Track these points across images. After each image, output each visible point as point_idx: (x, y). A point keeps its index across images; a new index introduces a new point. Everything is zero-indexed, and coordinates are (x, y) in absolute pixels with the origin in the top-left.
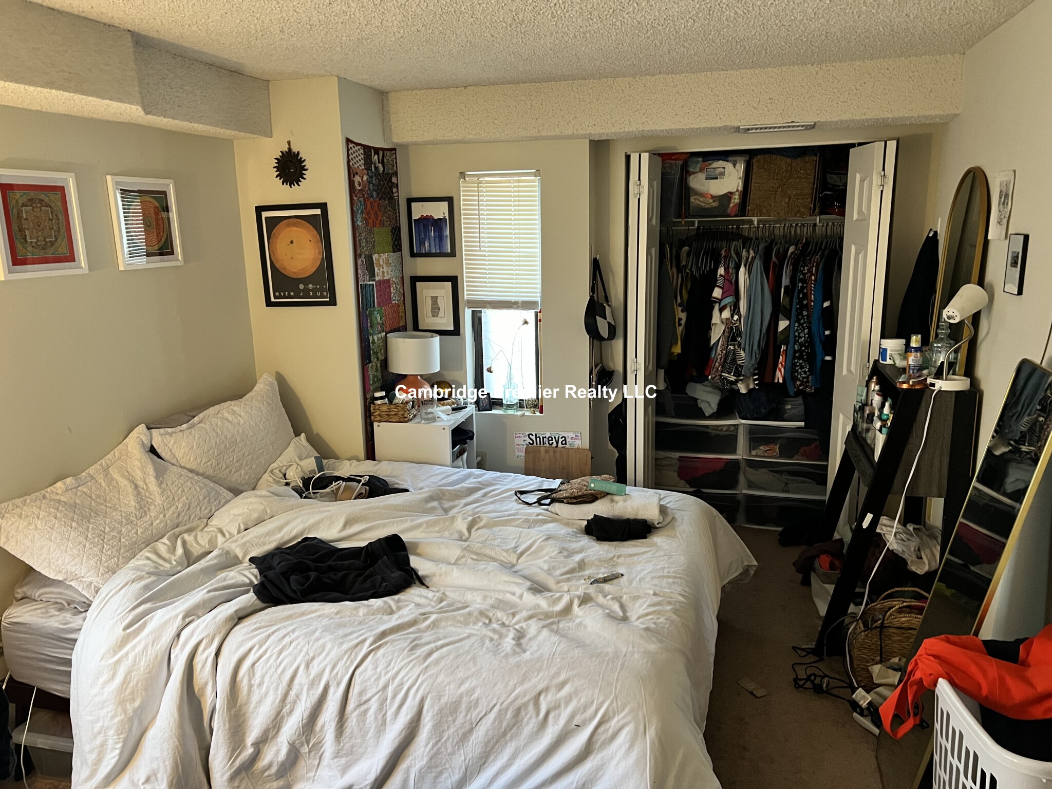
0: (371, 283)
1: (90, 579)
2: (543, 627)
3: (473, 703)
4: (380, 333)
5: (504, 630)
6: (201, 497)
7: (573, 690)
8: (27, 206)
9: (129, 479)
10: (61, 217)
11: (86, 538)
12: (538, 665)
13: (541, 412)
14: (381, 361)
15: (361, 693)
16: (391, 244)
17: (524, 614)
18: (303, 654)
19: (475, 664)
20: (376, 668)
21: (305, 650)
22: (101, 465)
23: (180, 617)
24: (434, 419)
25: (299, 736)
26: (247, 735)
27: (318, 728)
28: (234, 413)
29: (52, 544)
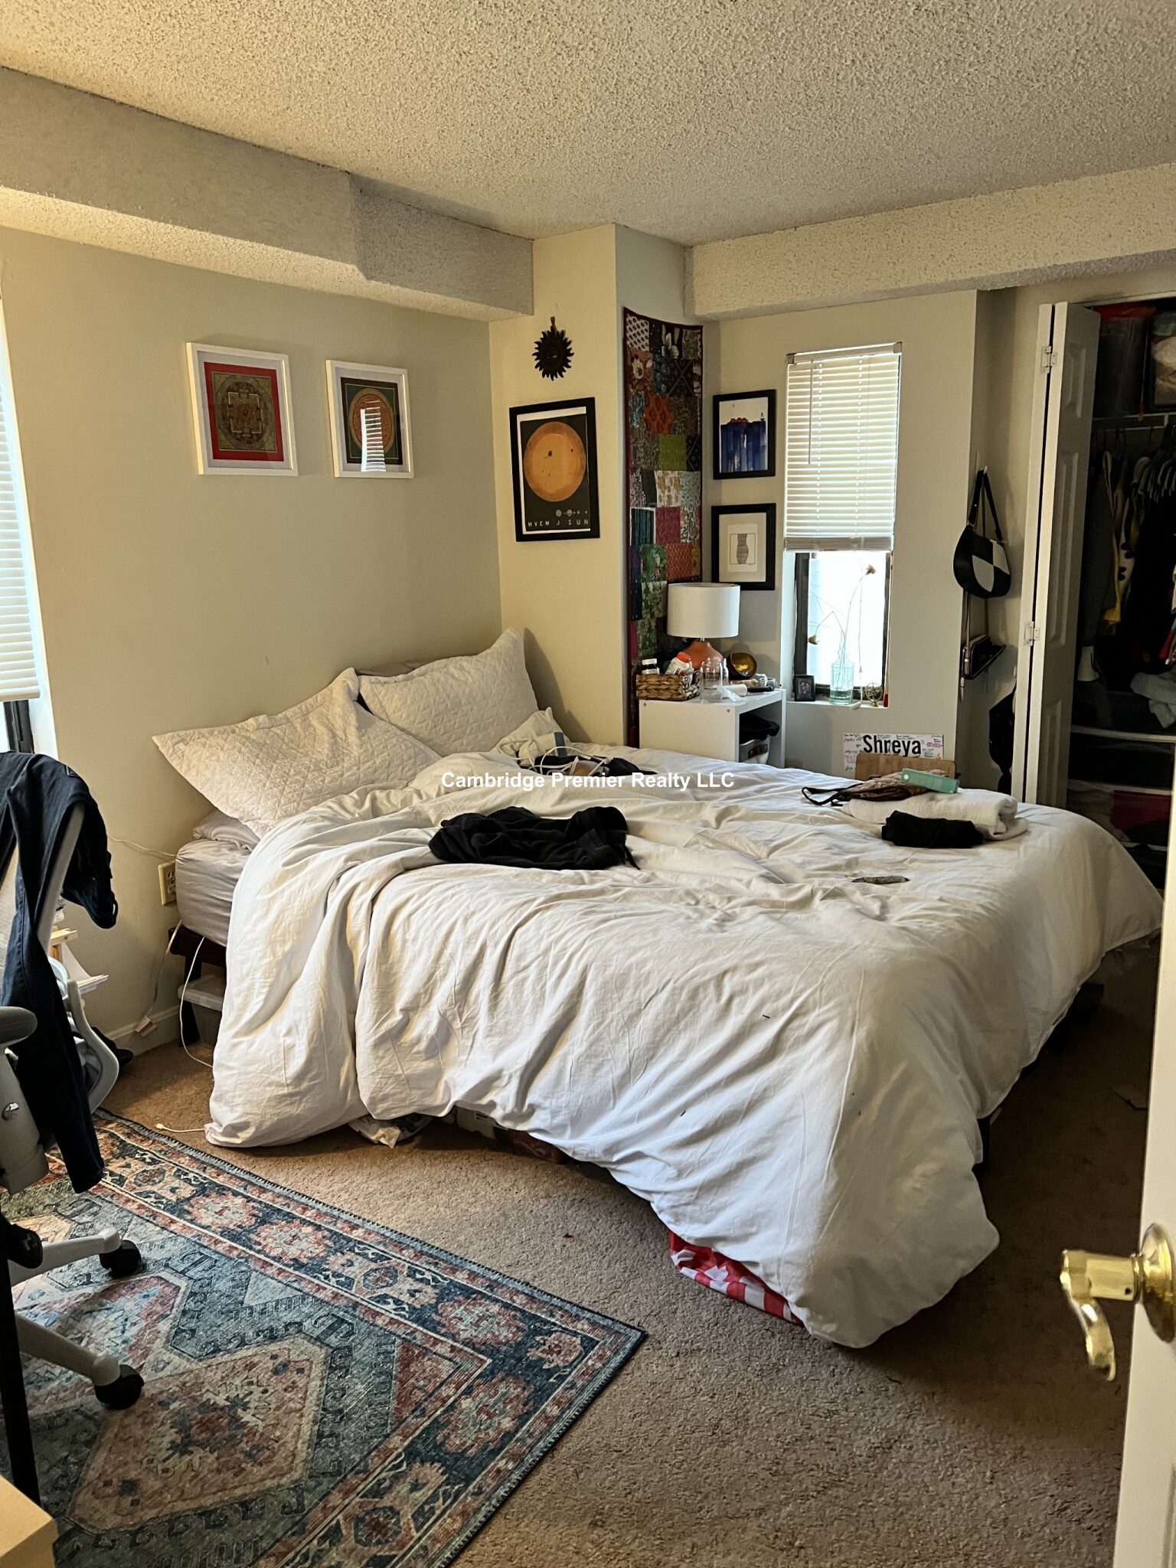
0: (649, 509)
1: (266, 822)
2: (761, 913)
3: (642, 979)
4: (659, 580)
5: (708, 911)
6: (405, 757)
7: (767, 972)
8: (232, 391)
9: (327, 727)
10: (270, 405)
11: (268, 776)
12: (733, 943)
13: (886, 705)
14: (658, 619)
15: (520, 958)
16: (686, 458)
17: (744, 899)
18: (463, 907)
19: (655, 935)
20: (539, 929)
21: (466, 904)
22: (300, 708)
23: (343, 859)
24: (718, 699)
25: (450, 1005)
26: (397, 998)
27: (472, 998)
28: (462, 668)
29: (231, 778)
